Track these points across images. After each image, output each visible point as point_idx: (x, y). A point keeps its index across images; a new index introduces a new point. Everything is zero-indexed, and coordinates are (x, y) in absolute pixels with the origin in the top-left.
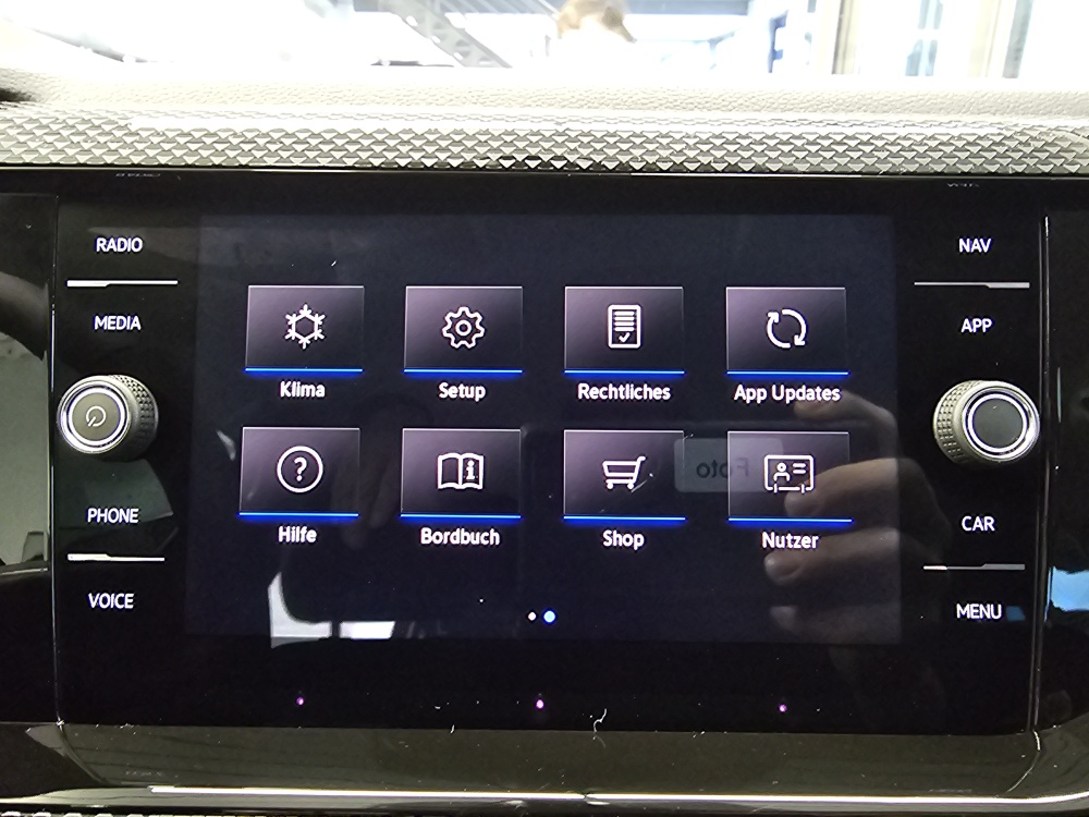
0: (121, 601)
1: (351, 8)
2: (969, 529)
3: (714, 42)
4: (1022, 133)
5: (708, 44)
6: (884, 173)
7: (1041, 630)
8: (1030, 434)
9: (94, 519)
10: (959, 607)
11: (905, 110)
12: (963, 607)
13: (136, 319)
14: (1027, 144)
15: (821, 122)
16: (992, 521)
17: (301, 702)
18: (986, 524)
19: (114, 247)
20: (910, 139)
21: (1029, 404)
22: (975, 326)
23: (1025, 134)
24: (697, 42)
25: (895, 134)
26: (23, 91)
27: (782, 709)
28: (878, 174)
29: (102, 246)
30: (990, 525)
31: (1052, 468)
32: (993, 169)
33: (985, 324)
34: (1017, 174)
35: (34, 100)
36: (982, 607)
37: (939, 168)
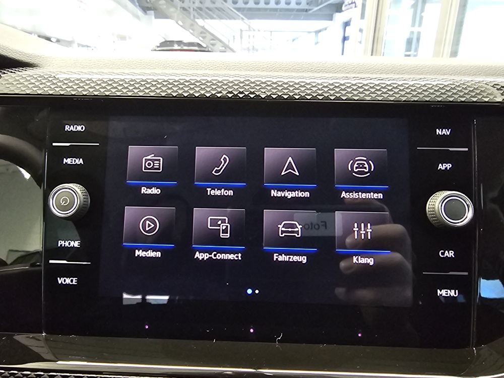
0: (72, 281)
1: (153, 17)
2: (443, 256)
3: (317, 32)
4: (464, 84)
5: (314, 34)
6: (404, 101)
7: (476, 307)
8: (469, 215)
9: (61, 245)
10: (439, 291)
11: (412, 73)
12: (441, 291)
13: (81, 160)
14: (466, 89)
15: (375, 79)
16: (453, 253)
17: (147, 327)
18: (450, 254)
19: (73, 129)
20: (415, 86)
21: (469, 202)
22: (444, 167)
23: (465, 85)
24: (309, 32)
25: (408, 84)
26: (35, 63)
27: (360, 335)
28: (401, 101)
29: (68, 128)
30: (452, 254)
31: (480, 230)
32: (451, 99)
33: (449, 166)
34: (462, 102)
35: (39, 67)
36: (449, 291)
37: (428, 99)
